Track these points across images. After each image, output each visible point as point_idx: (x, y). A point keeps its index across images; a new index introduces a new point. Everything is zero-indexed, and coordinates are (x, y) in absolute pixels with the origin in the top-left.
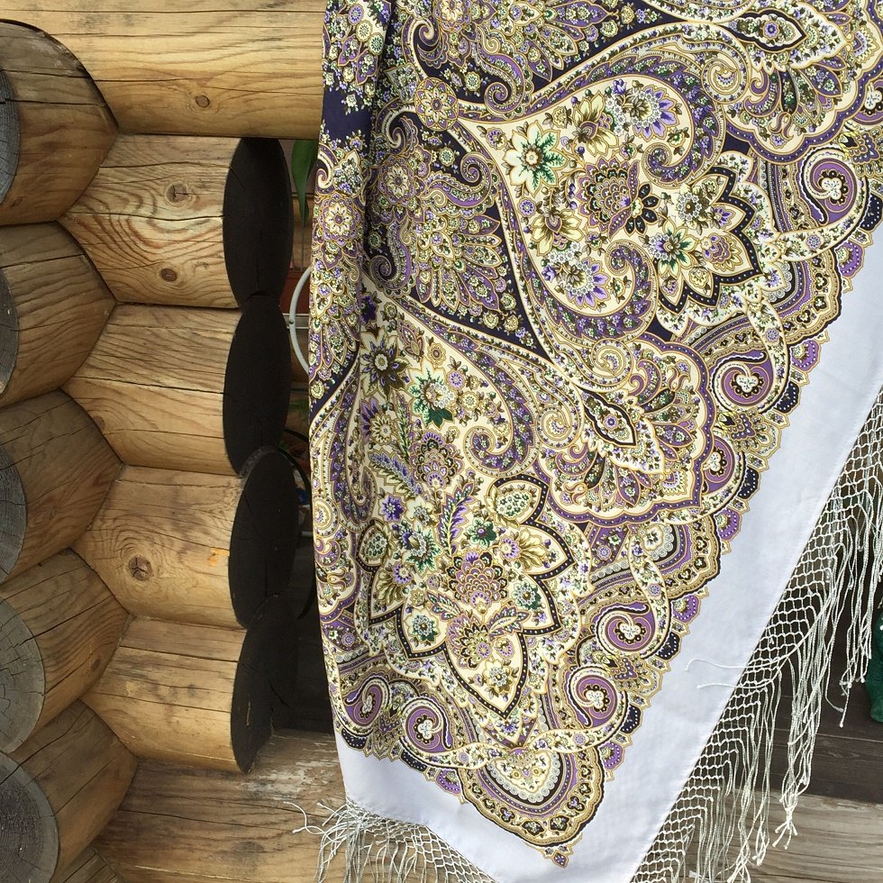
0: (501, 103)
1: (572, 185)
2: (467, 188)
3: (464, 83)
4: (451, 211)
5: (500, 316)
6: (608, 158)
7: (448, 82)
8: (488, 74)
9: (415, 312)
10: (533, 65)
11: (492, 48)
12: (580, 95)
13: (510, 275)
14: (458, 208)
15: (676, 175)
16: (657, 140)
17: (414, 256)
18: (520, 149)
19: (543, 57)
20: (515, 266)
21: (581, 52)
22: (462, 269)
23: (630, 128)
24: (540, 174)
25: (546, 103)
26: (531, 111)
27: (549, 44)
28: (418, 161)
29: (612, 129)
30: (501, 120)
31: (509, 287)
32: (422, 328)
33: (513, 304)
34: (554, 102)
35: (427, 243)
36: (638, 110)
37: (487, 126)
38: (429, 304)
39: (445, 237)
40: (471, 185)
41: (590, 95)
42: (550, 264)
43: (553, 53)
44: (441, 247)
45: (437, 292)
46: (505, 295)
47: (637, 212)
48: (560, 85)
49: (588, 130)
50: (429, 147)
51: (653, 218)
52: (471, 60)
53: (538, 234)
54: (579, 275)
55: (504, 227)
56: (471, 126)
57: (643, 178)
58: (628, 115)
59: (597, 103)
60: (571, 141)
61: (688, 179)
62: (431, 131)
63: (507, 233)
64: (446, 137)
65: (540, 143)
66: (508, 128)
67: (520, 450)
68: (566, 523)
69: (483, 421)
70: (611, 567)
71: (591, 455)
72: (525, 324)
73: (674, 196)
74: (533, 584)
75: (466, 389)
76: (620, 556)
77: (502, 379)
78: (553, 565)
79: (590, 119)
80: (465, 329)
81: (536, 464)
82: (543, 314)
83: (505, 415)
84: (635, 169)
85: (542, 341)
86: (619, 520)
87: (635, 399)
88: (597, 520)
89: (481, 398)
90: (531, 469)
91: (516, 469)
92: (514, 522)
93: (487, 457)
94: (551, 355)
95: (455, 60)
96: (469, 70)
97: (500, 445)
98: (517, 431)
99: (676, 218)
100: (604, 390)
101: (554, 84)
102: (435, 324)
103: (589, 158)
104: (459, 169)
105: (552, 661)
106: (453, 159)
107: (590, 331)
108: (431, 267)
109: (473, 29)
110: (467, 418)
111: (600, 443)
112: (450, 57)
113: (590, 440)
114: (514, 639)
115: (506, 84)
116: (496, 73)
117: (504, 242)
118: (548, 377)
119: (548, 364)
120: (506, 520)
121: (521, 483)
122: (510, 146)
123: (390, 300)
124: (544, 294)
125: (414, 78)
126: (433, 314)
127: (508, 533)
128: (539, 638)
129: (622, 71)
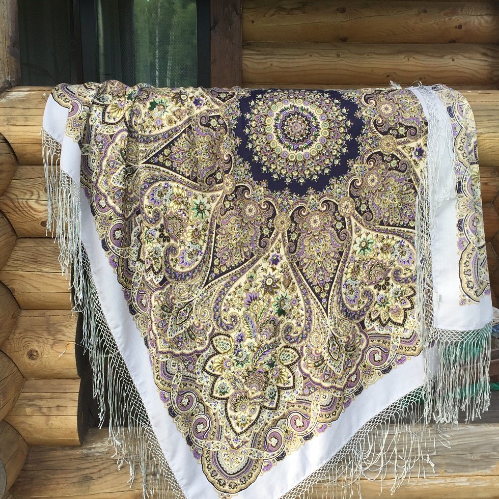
0: (367, 220)
1: (369, 262)
2: (339, 240)
3: (360, 206)
4: (329, 244)
5: (321, 290)
6: (384, 261)
7: (355, 202)
8: (370, 209)
9: (294, 271)
10: (384, 217)
11: (377, 202)
12: (391, 236)
13: (333, 279)
14: (331, 245)
15: (399, 281)
16: (401, 267)
17: (305, 251)
18: (362, 239)
19: (389, 217)
20: (336, 276)
21: (399, 224)
22: (319, 266)
23: (397, 257)
24: (362, 251)
25: (379, 231)
26: (373, 230)
27: (393, 214)
28: (328, 221)
29: (392, 254)
30: (364, 226)
31: (330, 282)
32: (293, 277)
33: (328, 289)
34: (382, 232)
35: (314, 249)
36: (403, 254)
37: (358, 224)
38: (301, 270)
39: (321, 251)
40: (340, 240)
41: (393, 238)
42: (347, 283)
43: (392, 218)
44: (318, 254)
45: (307, 268)
46: (327, 284)
47: (381, 284)
48: (387, 229)
49: (385, 248)
50: (335, 219)
51: (384, 289)
52: (368, 201)
53: (350, 270)
54: (352, 292)
55: (341, 261)
56: (353, 221)
57: (390, 275)
58: (399, 253)
59: (393, 242)
60: (378, 248)
61: (402, 284)
62: (339, 214)
63: (341, 263)
64: (343, 219)
65: (369, 242)
66: (364, 230)
67: (300, 339)
68: (300, 374)
69: (294, 322)
70: (306, 398)
71: (321, 356)
72: (327, 298)
73: (395, 286)
74: (276, 389)
75: (295, 307)
76: (311, 396)
77: (309, 311)
78: (287, 386)
79: (388, 246)
80: (308, 286)
81: (302, 348)
82: (335, 298)
83: (302, 325)
84: (389, 271)
85: (329, 307)
86: (317, 384)
87: (344, 344)
88: (311, 379)
89: (298, 313)
90: (299, 348)
91: (294, 345)
92: (283, 364)
93: (287, 335)
94: (329, 314)
95: (362, 197)
96: (365, 203)
97: (295, 333)
98: (303, 332)
99: (390, 295)
100: (338, 337)
101: (386, 227)
102: (299, 278)
103: (379, 257)
104: (340, 232)
105: (267, 421)
106: (340, 227)
107: (345, 313)
108: (311, 258)
109: (375, 192)
110: (290, 318)
111: (327, 354)
112: (361, 195)
113: (324, 351)
114: (258, 408)
115: (373, 216)
116: (372, 210)
117: (338, 266)
118: (323, 322)
119: (326, 317)
120: (280, 362)
121: (293, 351)
122: (360, 236)
123: (287, 261)
124: (339, 292)
125: (344, 194)
126: (301, 274)
127: (278, 367)
128: (268, 411)
129: (407, 238)
